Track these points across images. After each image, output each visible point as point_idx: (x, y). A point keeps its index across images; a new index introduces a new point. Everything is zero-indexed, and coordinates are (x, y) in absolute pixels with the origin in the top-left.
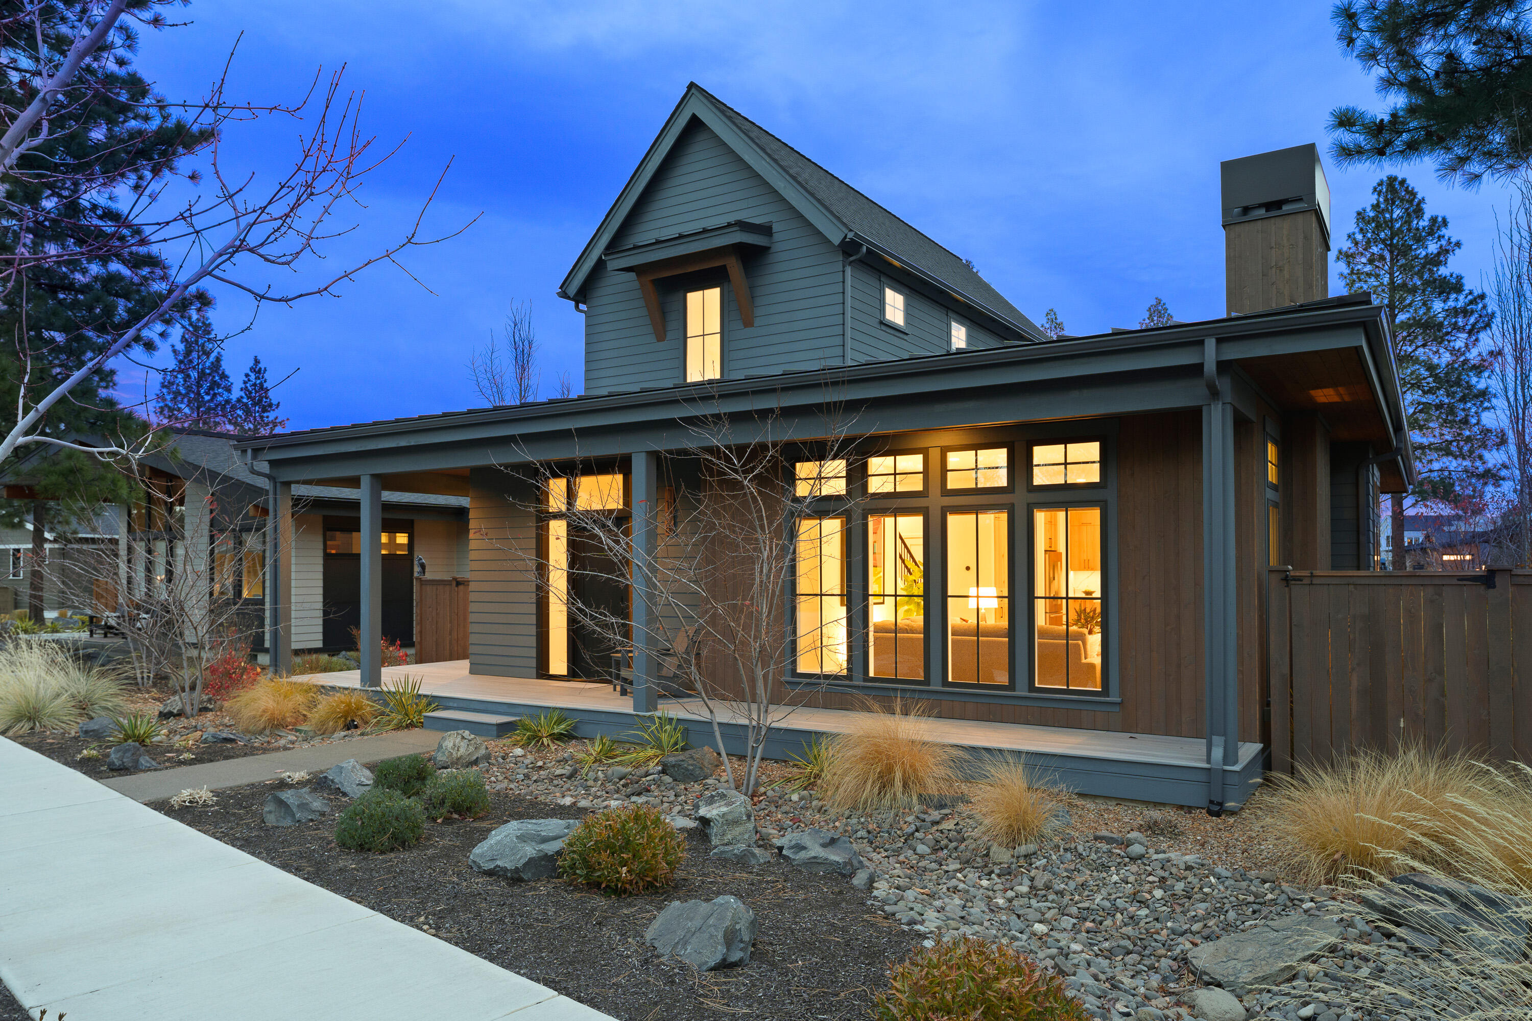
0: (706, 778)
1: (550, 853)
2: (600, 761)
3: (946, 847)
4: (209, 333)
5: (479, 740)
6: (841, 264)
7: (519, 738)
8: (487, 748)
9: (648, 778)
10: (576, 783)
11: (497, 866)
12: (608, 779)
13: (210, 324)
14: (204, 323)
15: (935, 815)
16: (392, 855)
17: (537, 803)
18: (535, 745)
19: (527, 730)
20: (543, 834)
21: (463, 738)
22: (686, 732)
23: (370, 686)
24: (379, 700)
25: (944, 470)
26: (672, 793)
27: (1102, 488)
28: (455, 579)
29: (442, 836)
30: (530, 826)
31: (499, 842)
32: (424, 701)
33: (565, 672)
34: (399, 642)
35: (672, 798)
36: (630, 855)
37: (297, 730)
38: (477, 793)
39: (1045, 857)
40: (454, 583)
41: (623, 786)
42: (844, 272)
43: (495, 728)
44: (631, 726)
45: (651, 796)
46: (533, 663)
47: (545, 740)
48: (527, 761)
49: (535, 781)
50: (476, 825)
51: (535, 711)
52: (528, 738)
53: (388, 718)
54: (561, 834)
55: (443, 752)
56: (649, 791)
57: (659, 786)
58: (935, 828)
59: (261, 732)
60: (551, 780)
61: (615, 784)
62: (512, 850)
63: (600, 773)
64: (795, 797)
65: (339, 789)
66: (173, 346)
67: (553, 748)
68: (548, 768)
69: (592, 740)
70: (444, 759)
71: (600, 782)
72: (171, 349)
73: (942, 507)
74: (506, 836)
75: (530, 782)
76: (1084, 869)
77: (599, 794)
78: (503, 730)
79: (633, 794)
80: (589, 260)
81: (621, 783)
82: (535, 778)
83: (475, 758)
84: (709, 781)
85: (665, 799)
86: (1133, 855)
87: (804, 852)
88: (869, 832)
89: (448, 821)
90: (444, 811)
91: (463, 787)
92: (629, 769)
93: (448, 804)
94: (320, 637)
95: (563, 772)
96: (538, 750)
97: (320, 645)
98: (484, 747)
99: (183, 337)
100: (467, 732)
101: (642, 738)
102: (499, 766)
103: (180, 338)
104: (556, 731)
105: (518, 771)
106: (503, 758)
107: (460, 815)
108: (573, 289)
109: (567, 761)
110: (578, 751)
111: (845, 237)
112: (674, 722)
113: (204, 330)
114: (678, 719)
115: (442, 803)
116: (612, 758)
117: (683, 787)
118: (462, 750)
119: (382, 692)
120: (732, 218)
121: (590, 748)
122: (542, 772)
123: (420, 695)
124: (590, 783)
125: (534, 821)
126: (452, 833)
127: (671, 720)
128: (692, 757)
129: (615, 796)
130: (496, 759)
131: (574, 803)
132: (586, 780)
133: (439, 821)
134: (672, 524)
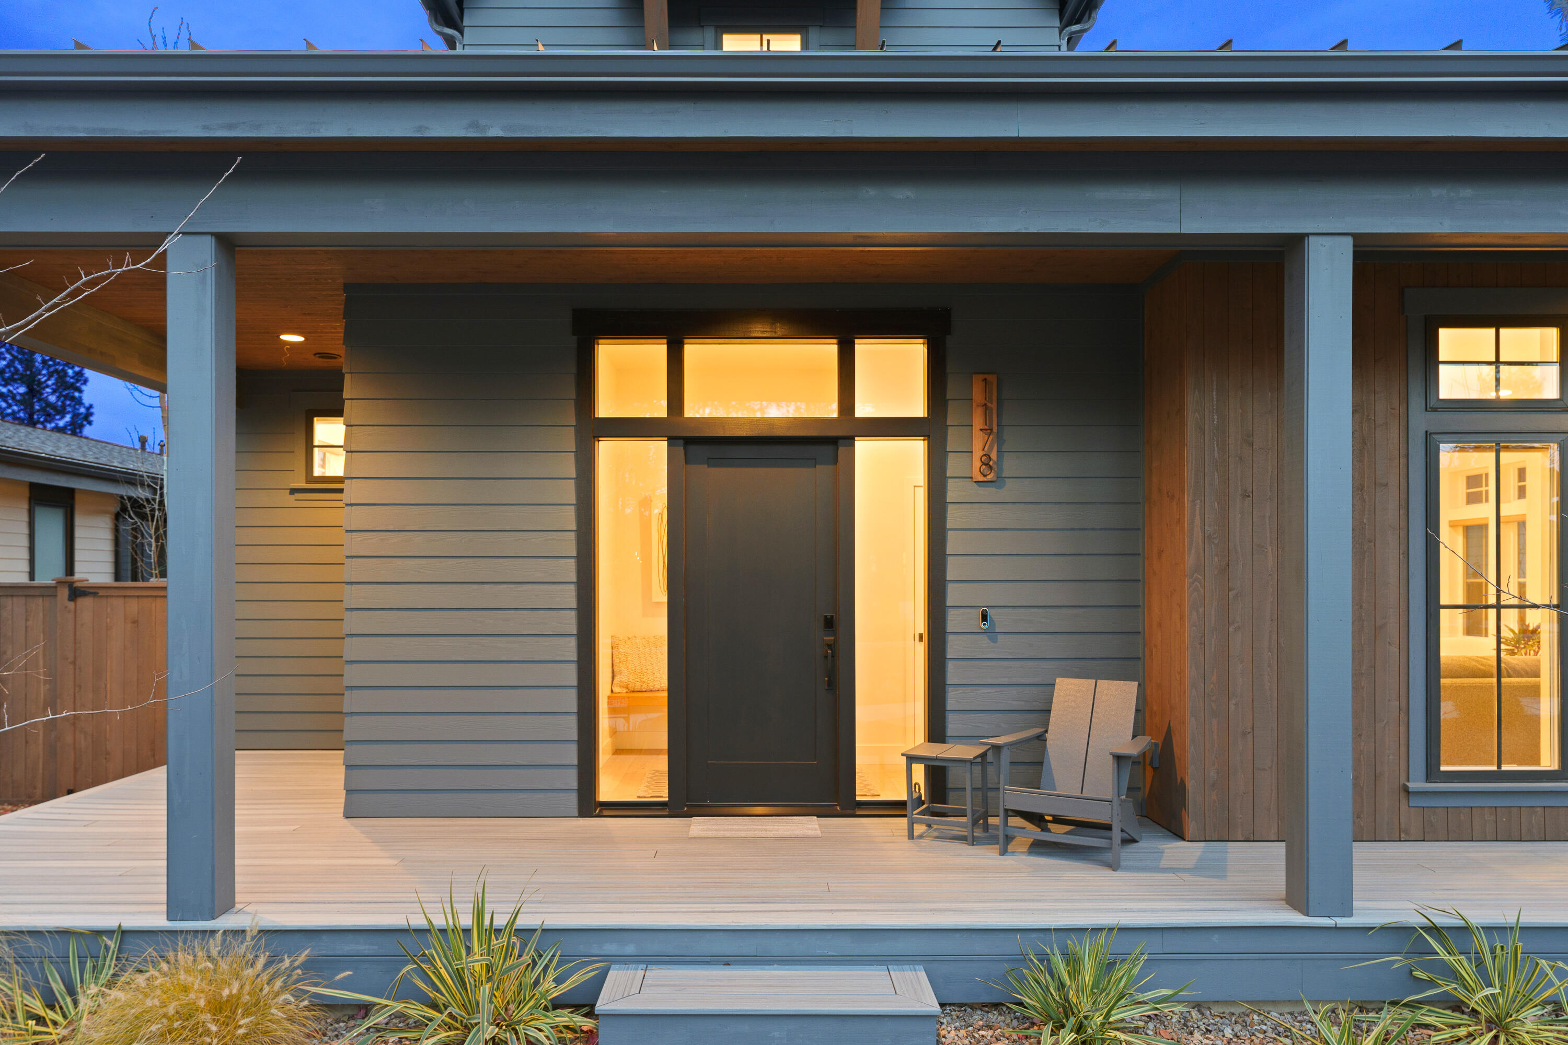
46: (570, 778)
134: (994, 455)
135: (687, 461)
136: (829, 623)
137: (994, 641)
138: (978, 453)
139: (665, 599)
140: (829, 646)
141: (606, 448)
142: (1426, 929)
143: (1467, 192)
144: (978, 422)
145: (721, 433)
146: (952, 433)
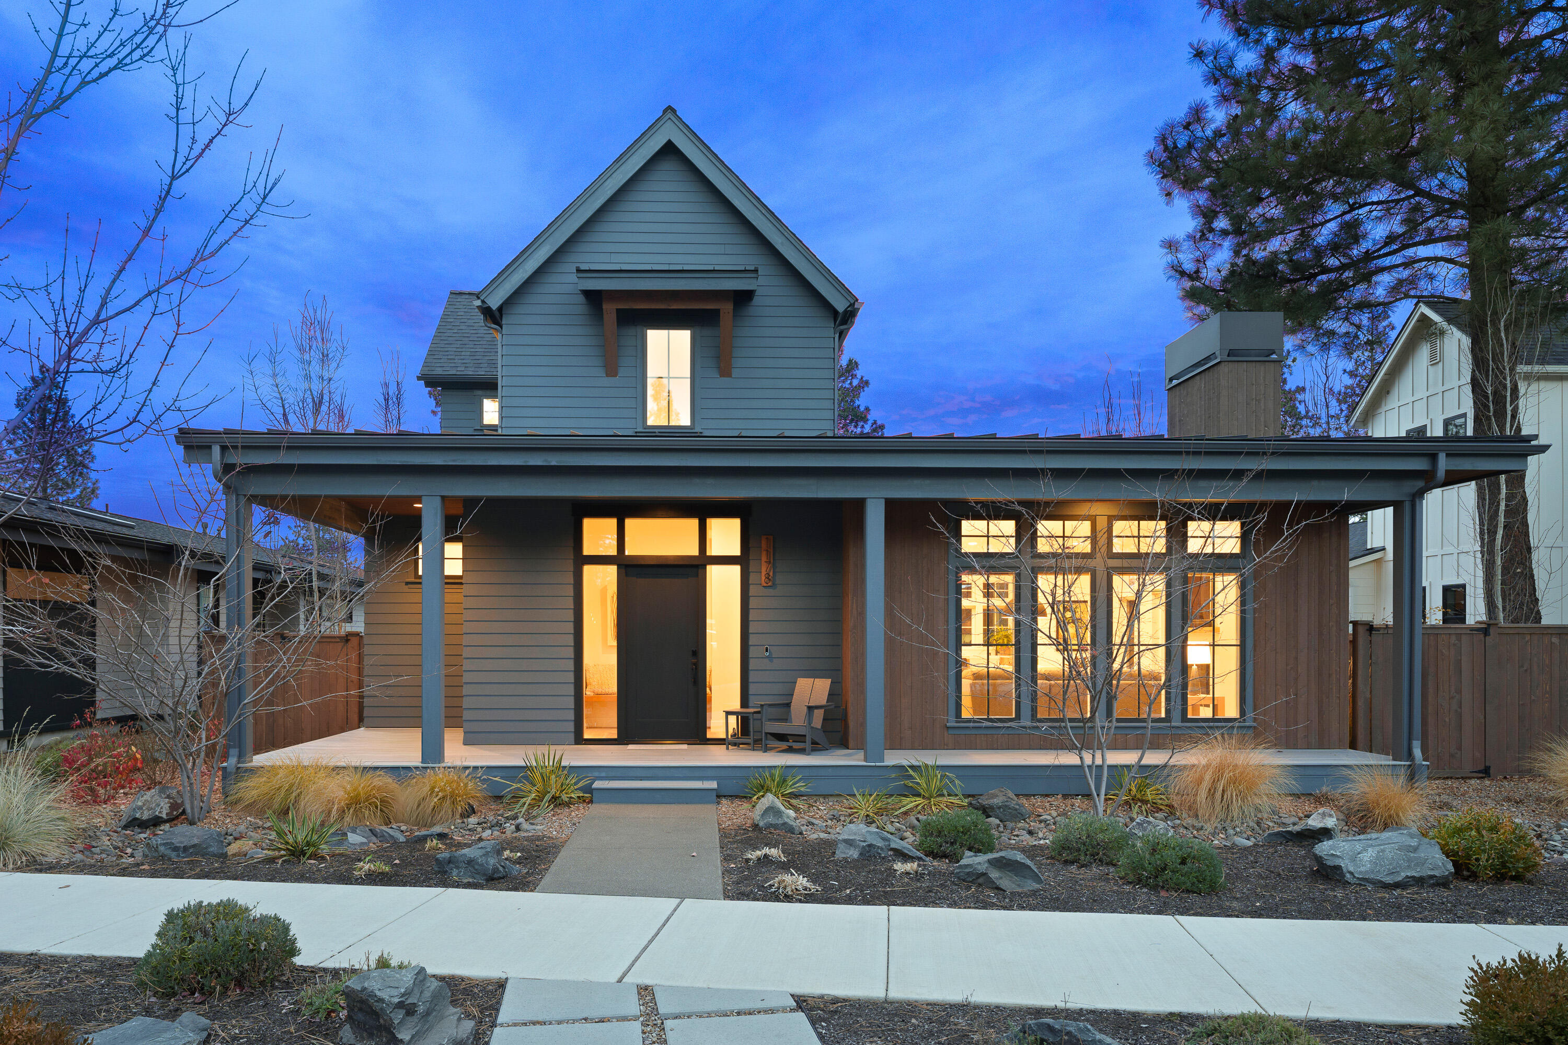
6: (832, 330)
25: (1110, 537)
27: (1243, 558)
33: (613, 735)
42: (834, 338)
73: (1108, 568)
108: (496, 301)
109: (839, 818)
111: (851, 306)
134: (771, 574)
135: (627, 575)
136: (695, 653)
137: (772, 661)
138: (764, 573)
139: (615, 644)
140: (695, 664)
141: (587, 569)
142: (909, 766)
143: (927, 482)
144: (764, 558)
145: (643, 563)
146: (751, 563)
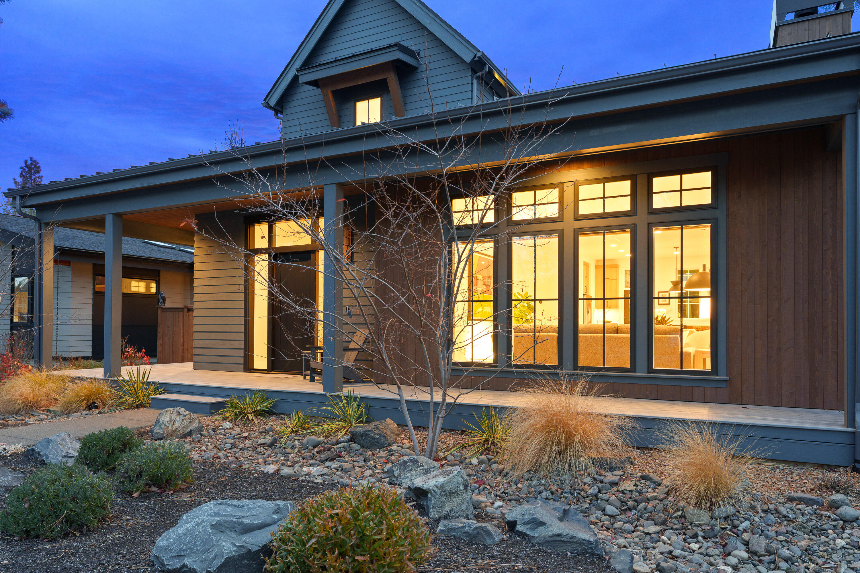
0: (389, 445)
1: (255, 549)
2: (296, 432)
3: (635, 508)
4: (38, 172)
5: (193, 416)
6: (470, 78)
7: (228, 414)
8: (200, 422)
9: (339, 446)
10: (276, 450)
11: (184, 566)
12: (303, 447)
13: (39, 167)
14: (35, 166)
15: (609, 477)
16: (65, 542)
17: (241, 472)
18: (241, 420)
19: (235, 408)
20: (246, 521)
21: (179, 413)
22: (367, 407)
23: (109, 377)
24: (116, 387)
25: (576, 200)
26: (361, 458)
27: (714, 208)
28: (186, 307)
29: (134, 512)
30: (229, 509)
31: (189, 532)
32: (152, 387)
33: (266, 367)
34: (144, 350)
35: (362, 463)
36: (367, 558)
37: (49, 411)
38: (178, 465)
39: (746, 519)
40: (186, 310)
41: (317, 452)
42: (472, 84)
43: (209, 406)
44: (322, 404)
45: (344, 461)
46: (242, 360)
47: (250, 415)
48: (234, 433)
49: (241, 449)
50: (174, 498)
51: (241, 393)
52: (236, 415)
53: (121, 400)
54: (269, 521)
55: (160, 426)
56: (340, 457)
57: (348, 452)
58: (615, 489)
59: (18, 412)
60: (255, 448)
61: (310, 451)
62: (204, 544)
63: (296, 442)
64: (475, 461)
65: (44, 461)
66: (15, 179)
67: (256, 422)
68: (252, 438)
69: (289, 415)
70: (161, 431)
71: (296, 450)
72: (13, 181)
73: (575, 229)
74: (198, 525)
75: (237, 450)
76: (799, 533)
77: (296, 459)
78: (215, 408)
79: (327, 460)
80: (285, 80)
81: (316, 449)
82: (241, 447)
83: (189, 430)
84: (393, 448)
85: (356, 464)
86: (848, 518)
87: (542, 528)
88: (552, 493)
89: (145, 495)
90: (141, 484)
91: (162, 459)
92: (322, 438)
93: (145, 477)
94: (90, 349)
95: (265, 441)
96: (244, 424)
97: (90, 354)
98: (197, 421)
99: (21, 174)
100: (183, 409)
101: (332, 413)
102: (210, 436)
103: (19, 174)
104: (259, 408)
105: (227, 441)
106: (214, 430)
107: (160, 488)
108: (273, 102)
109: (268, 432)
110: (277, 425)
111: (475, 56)
112: (358, 400)
113: (35, 171)
114: (361, 398)
115: (140, 475)
116: (305, 429)
117: (371, 453)
118: (177, 424)
119: (118, 380)
120: (392, 41)
121: (287, 421)
122: (247, 442)
123: (149, 383)
124: (289, 450)
125: (235, 502)
126: (147, 509)
127: (356, 398)
128: (377, 428)
129: (311, 461)
130: (208, 431)
131: (278, 471)
132: (284, 448)
133: (135, 495)
137: (351, 318)
